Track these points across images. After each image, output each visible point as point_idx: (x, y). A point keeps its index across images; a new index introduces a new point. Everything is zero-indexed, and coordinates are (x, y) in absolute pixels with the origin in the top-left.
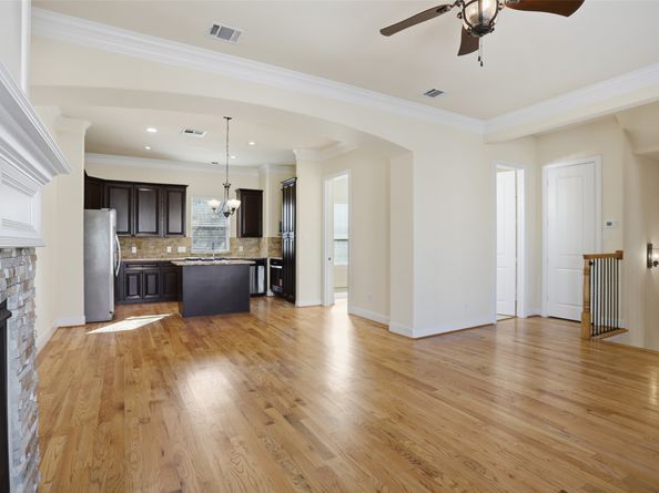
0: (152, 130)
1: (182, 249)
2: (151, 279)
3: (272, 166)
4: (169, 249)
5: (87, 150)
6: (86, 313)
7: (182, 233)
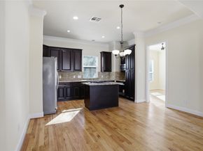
0: (76, 18)
1: (79, 77)
2: (69, 90)
3: (117, 42)
4: (74, 77)
5: (45, 34)
6: (44, 111)
7: (80, 70)
